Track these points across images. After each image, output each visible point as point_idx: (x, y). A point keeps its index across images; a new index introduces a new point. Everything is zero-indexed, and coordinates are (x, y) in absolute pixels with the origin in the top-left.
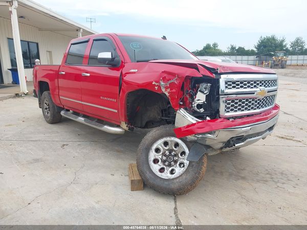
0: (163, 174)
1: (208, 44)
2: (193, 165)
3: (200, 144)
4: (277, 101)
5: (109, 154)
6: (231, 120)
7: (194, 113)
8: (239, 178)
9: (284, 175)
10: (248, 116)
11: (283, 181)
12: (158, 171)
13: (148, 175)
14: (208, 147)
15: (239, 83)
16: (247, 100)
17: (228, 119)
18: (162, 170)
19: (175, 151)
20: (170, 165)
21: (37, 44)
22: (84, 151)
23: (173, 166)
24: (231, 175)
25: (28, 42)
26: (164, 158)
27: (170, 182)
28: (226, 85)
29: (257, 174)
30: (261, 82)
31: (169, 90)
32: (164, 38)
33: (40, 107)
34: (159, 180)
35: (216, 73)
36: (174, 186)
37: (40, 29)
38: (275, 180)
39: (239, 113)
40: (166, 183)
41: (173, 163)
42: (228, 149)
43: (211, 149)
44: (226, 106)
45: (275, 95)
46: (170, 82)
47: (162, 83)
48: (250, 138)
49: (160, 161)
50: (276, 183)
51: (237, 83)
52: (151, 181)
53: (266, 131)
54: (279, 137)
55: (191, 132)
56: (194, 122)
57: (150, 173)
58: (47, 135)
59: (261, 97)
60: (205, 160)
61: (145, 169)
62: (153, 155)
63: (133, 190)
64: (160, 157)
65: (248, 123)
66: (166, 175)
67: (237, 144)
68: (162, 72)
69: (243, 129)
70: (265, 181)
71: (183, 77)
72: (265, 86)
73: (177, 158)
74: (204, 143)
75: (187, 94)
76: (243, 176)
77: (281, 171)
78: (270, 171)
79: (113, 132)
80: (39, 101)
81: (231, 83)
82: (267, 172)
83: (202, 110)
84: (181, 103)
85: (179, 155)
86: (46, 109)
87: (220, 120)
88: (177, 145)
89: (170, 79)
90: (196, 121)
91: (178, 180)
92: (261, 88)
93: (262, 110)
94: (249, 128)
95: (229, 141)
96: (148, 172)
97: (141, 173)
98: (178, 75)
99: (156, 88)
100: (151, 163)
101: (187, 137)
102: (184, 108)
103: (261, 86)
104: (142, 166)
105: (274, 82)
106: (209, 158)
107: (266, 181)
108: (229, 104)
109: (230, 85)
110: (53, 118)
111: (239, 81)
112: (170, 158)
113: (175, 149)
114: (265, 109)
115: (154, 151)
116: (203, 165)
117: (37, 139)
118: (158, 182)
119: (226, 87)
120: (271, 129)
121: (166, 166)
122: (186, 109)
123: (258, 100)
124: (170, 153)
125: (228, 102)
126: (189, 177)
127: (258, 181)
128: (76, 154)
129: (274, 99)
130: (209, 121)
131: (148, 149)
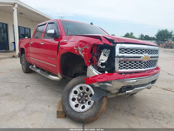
0: (77, 108)
1: (128, 33)
2: (96, 104)
3: (102, 89)
4: (159, 64)
5: (52, 93)
6: (123, 74)
7: (98, 69)
8: (131, 114)
9: (161, 114)
10: (136, 72)
11: (160, 118)
12: (74, 106)
13: (67, 108)
14: (108, 92)
15: (129, 50)
16: (135, 62)
17: (121, 73)
18: (77, 106)
19: (86, 93)
20: (82, 103)
21: (30, 29)
22: (38, 90)
23: (84, 103)
24: (125, 111)
25: (25, 28)
26: (80, 98)
27: (80, 114)
28: (120, 51)
29: (143, 112)
30: (145, 51)
31: (84, 53)
32: (92, 24)
33: (21, 63)
34: (73, 112)
35: (113, 43)
36: (83, 117)
37: (32, 21)
38: (155, 117)
39: (129, 70)
40: (78, 115)
41: (84, 101)
42: (121, 94)
43: (110, 93)
44: (120, 65)
45: (156, 61)
46: (84, 48)
47: (80, 48)
48: (136, 88)
49: (76, 100)
50: (155, 119)
51: (128, 50)
52: (69, 113)
53: (149, 83)
54: (163, 89)
55: (95, 81)
56: (97, 74)
57: (68, 107)
58: (20, 79)
59: (146, 61)
60: (105, 100)
61: (66, 104)
62: (72, 95)
63: (58, 117)
64: (77, 97)
65: (134, 77)
66: (79, 109)
67: (127, 91)
68: (80, 41)
69: (131, 81)
70: (147, 117)
71: (91, 44)
72: (148, 53)
73: (87, 98)
74: (105, 89)
75: (94, 55)
76: (133, 112)
77: (160, 111)
78: (152, 110)
79: (53, 79)
80: (21, 60)
81: (124, 50)
82: (150, 111)
83: (104, 67)
84: (90, 61)
85: (89, 96)
86: (24, 64)
87: (115, 74)
88: (88, 89)
89: (84, 46)
90: (99, 73)
91: (85, 113)
92: (145, 54)
93: (146, 69)
94: (136, 80)
95: (121, 89)
96: (67, 107)
97: (63, 107)
98: (89, 43)
99: (76, 51)
100: (71, 101)
101: (93, 84)
102: (92, 65)
103: (145, 53)
104: (65, 102)
105: (156, 52)
106: (109, 99)
107: (149, 117)
108: (122, 63)
109: (123, 51)
110: (27, 69)
111: (129, 49)
112: (83, 98)
113: (86, 92)
114: (149, 69)
115: (73, 93)
116: (102, 104)
117: (13, 81)
118: (73, 114)
119: (120, 52)
120: (153, 82)
121: (80, 103)
122: (93, 66)
123: (144, 62)
124: (83, 94)
125: (121, 62)
126: (92, 112)
127: (143, 117)
128: (32, 92)
129: (156, 63)
130: (107, 74)
131: (69, 91)
